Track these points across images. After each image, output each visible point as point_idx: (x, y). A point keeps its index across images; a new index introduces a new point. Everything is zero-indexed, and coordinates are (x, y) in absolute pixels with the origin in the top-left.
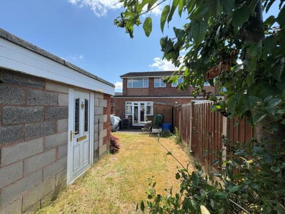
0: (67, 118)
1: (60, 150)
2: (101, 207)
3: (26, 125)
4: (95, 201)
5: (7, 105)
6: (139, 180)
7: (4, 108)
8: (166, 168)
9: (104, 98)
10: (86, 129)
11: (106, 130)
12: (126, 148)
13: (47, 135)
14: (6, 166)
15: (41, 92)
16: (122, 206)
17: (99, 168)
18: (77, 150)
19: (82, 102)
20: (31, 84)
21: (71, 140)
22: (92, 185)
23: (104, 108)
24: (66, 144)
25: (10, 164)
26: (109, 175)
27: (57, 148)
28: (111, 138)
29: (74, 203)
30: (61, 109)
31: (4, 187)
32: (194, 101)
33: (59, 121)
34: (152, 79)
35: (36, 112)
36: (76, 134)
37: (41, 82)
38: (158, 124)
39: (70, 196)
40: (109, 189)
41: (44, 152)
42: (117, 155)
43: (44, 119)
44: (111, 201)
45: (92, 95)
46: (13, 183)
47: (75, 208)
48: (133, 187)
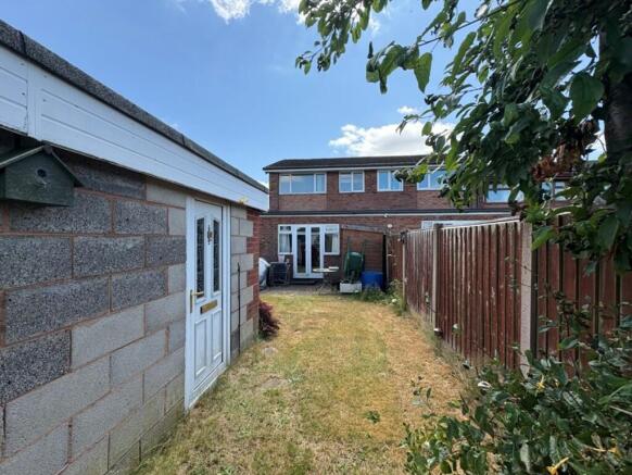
0: (184, 262)
1: (173, 332)
2: (271, 452)
3: (114, 278)
4: (254, 439)
5: (79, 233)
6: (337, 394)
7: (76, 240)
8: (389, 366)
9: (249, 218)
10: (216, 287)
11: (252, 287)
12: (292, 326)
13: (150, 300)
14: (81, 367)
15: (138, 205)
16: (315, 448)
17: (243, 370)
18: (201, 331)
19: (208, 226)
20: (121, 188)
21: (191, 311)
22: (236, 408)
23: (248, 239)
24: (183, 319)
25: (88, 363)
26: (269, 385)
27: (168, 329)
28: (260, 305)
29: (209, 446)
30: (174, 242)
31: (77, 414)
32: (440, 222)
33: (171, 268)
34: (333, 175)
35: (130, 251)
36: (199, 296)
37: (139, 184)
38: (353, 273)
39: (197, 432)
40: (277, 414)
41: (145, 336)
42: (275, 341)
43: (145, 266)
44: (288, 439)
45: (227, 211)
46: (93, 404)
47: (212, 457)
48: (328, 407)
